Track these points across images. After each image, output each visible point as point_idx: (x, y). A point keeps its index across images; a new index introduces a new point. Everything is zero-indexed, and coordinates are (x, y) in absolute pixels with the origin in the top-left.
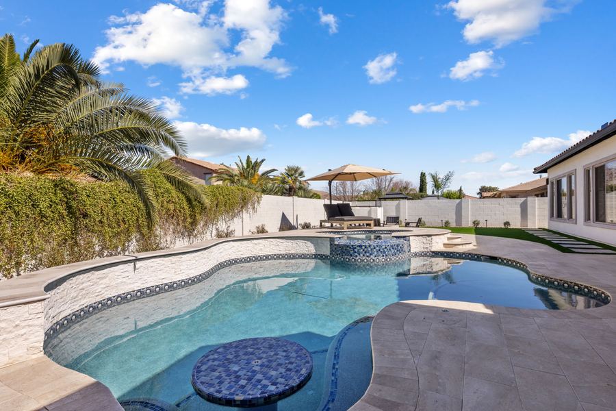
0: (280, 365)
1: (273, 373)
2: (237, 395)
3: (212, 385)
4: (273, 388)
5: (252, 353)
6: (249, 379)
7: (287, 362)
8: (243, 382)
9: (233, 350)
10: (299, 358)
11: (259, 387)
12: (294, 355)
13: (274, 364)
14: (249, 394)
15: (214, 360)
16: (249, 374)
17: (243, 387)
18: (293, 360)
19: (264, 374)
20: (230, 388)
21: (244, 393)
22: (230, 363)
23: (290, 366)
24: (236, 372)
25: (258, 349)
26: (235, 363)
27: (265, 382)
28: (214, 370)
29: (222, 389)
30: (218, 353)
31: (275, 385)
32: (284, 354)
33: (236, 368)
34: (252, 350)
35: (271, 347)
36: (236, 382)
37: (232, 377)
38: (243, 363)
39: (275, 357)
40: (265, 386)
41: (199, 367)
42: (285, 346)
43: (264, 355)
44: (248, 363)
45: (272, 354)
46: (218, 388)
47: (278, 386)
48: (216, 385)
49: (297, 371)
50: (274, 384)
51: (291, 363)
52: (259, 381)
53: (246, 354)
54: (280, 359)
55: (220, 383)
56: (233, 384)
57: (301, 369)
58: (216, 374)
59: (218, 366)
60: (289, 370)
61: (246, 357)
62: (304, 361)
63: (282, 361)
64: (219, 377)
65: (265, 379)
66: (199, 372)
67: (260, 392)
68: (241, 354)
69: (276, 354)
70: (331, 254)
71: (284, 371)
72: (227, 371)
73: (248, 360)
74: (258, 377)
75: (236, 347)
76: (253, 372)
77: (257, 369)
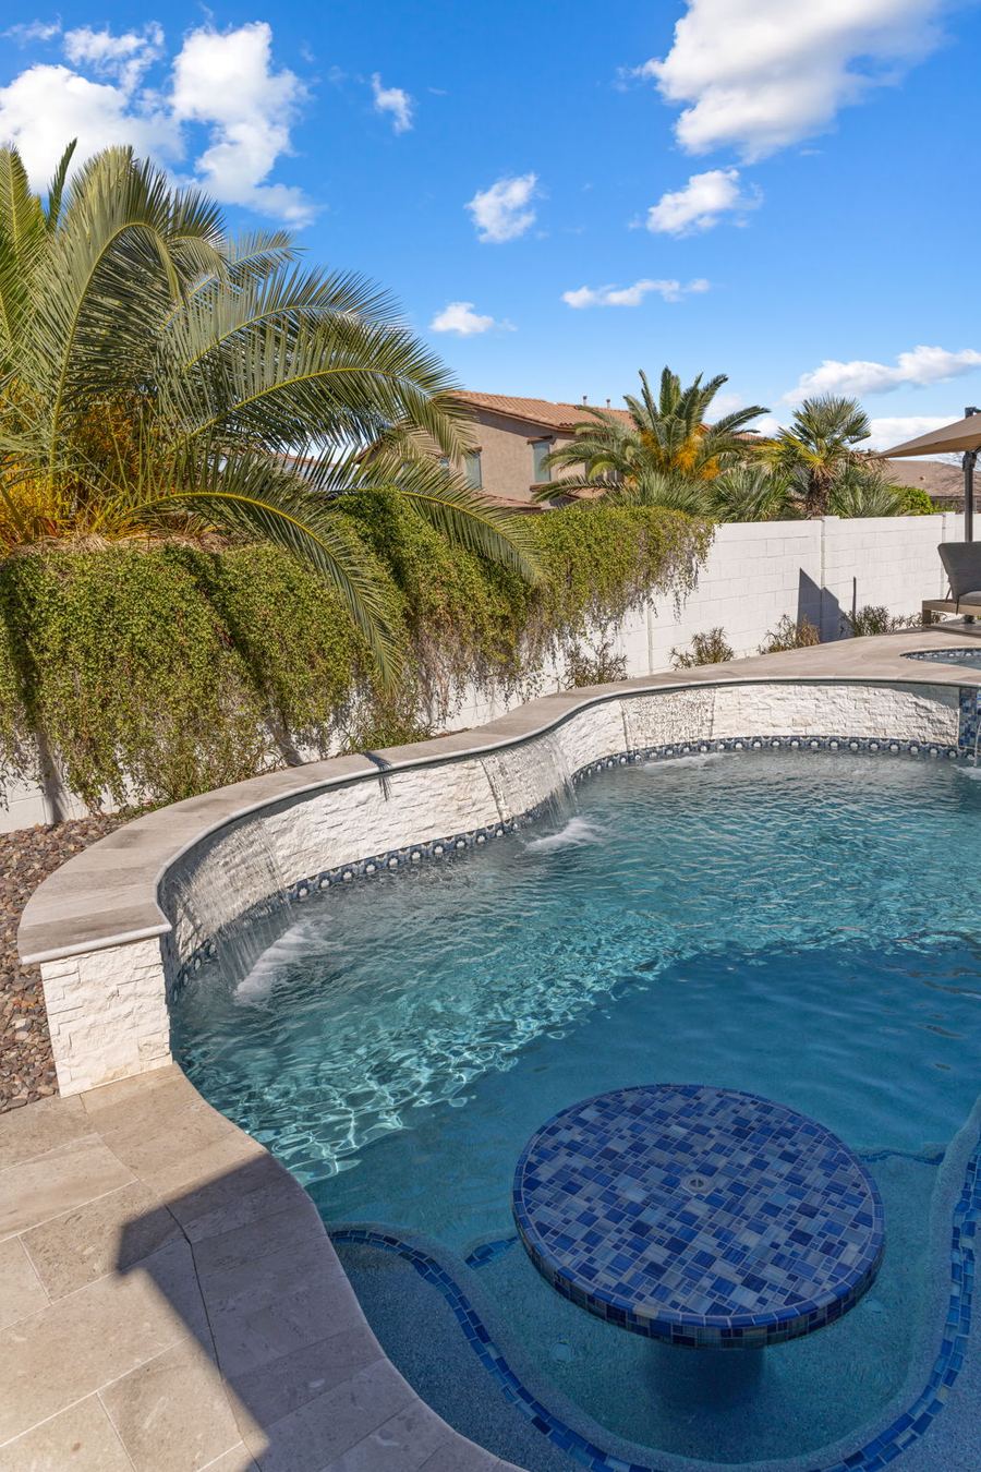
0: (771, 1209)
1: (751, 1239)
2: (640, 1297)
3: (566, 1242)
4: (747, 1298)
5: (684, 1147)
6: (677, 1246)
7: (796, 1203)
8: (656, 1253)
9: (624, 1122)
10: (834, 1197)
11: (706, 1283)
12: (816, 1177)
13: (753, 1205)
14: (675, 1305)
15: (573, 1148)
16: (676, 1224)
17: (655, 1270)
18: (815, 1200)
19: (722, 1235)
20: (617, 1266)
21: (661, 1293)
22: (618, 1170)
23: (804, 1223)
24: (636, 1209)
25: (703, 1130)
26: (635, 1173)
27: (722, 1268)
28: (572, 1188)
29: (596, 1265)
30: (582, 1122)
31: (758, 1290)
32: (786, 1168)
33: (635, 1195)
34: (683, 1131)
35: (741, 1130)
36: (639, 1248)
37: (625, 1225)
38: (656, 1176)
39: (755, 1176)
40: (722, 1286)
41: (531, 1167)
42: (788, 1134)
43: (721, 1162)
44: (671, 1183)
45: (747, 1160)
46: (584, 1257)
47: (767, 1294)
48: (581, 1246)
49: (828, 1249)
50: (753, 1283)
51: (811, 1213)
52: (706, 1260)
53: (664, 1143)
54: (771, 1185)
55: (592, 1240)
56: (627, 1252)
57: (844, 1244)
58: (578, 1203)
59: (585, 1173)
60: (801, 1237)
61: (664, 1157)
62: (852, 1211)
63: (778, 1195)
64: (587, 1218)
65: (725, 1257)
66: (532, 1184)
67: (708, 1302)
68: (650, 1140)
69: (760, 1164)
70: (961, 742)
71: (783, 1236)
72: (611, 1197)
73: (670, 1167)
74: (704, 1242)
75: (636, 1111)
76: (688, 1218)
77: (698, 1209)
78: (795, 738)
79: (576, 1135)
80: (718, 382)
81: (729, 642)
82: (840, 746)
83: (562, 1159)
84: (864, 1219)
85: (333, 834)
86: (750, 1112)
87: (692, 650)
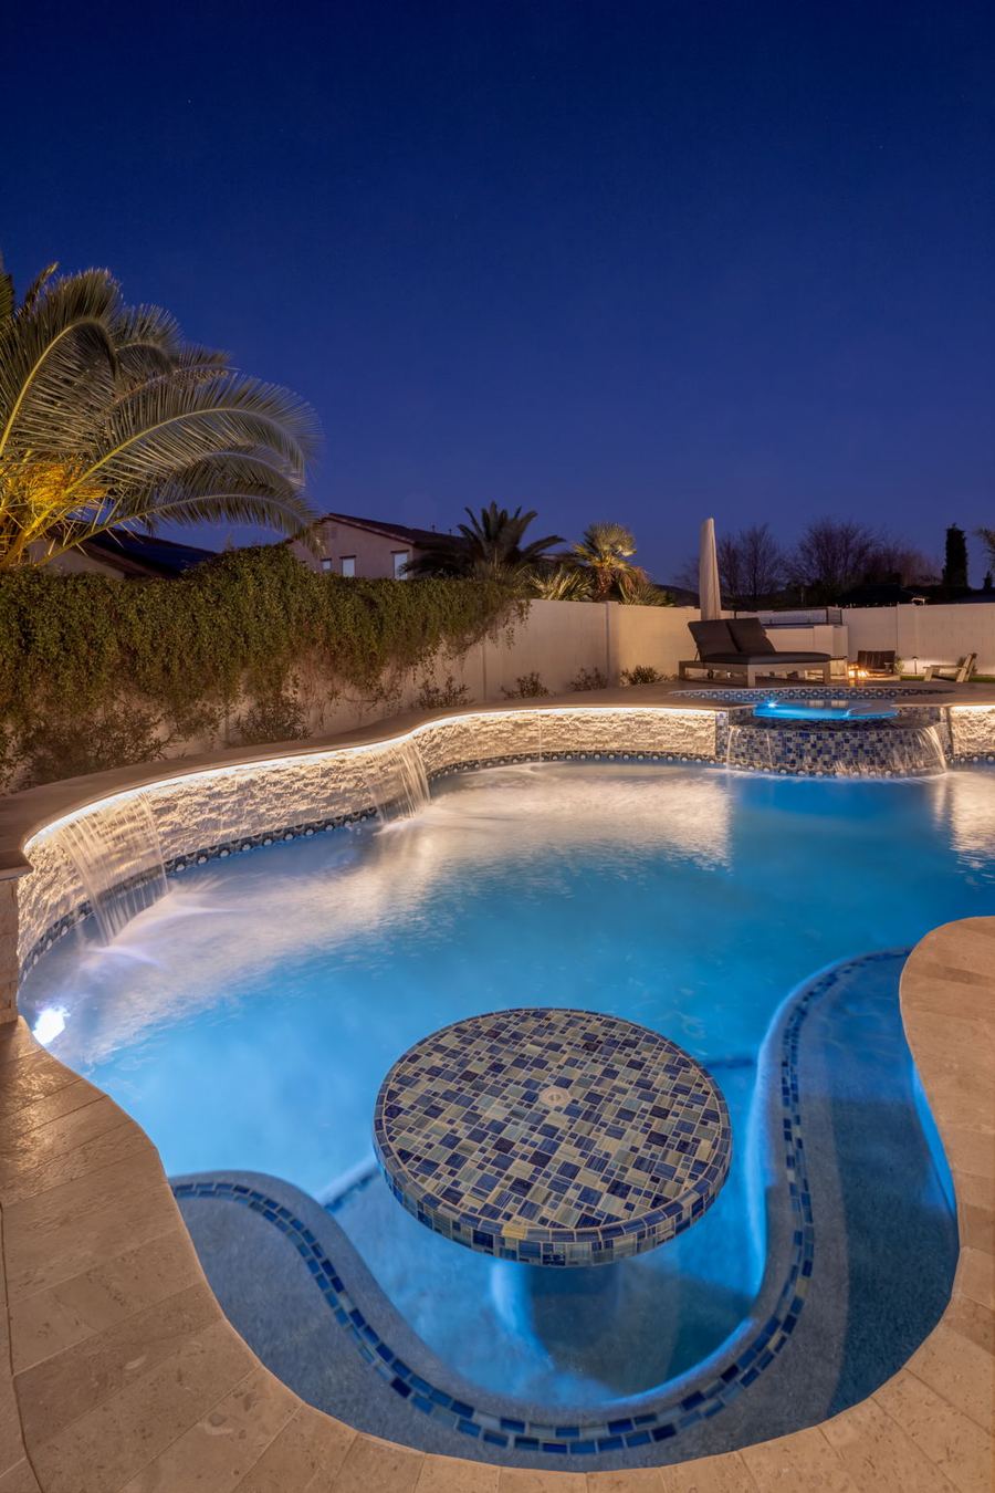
0: (626, 1115)
1: (611, 1146)
2: (508, 1217)
3: (430, 1166)
4: (614, 1206)
5: (539, 1063)
6: (540, 1160)
7: (646, 1105)
8: (520, 1169)
9: (482, 1044)
10: (680, 1097)
11: (572, 1194)
12: (661, 1080)
13: (608, 1116)
14: (543, 1221)
15: (435, 1072)
16: (537, 1137)
17: (522, 1186)
18: (664, 1102)
19: (583, 1144)
20: (486, 1184)
21: (529, 1210)
22: (479, 1090)
23: (657, 1125)
24: (498, 1127)
25: (556, 1047)
26: (495, 1092)
27: (589, 1178)
28: (435, 1112)
29: (460, 1189)
30: (442, 1049)
31: (623, 1196)
32: (636, 1075)
33: (496, 1114)
34: (537, 1049)
35: (591, 1044)
36: (504, 1164)
37: (488, 1143)
38: (514, 1093)
39: (607, 1085)
40: (588, 1195)
41: (392, 1095)
42: (628, 1043)
43: (576, 1074)
44: (531, 1098)
45: (599, 1070)
46: (447, 1181)
47: (632, 1198)
48: (443, 1168)
49: (683, 1147)
50: (618, 1189)
51: (661, 1113)
52: (570, 1170)
53: (520, 1062)
54: (624, 1092)
55: (456, 1161)
56: (490, 1170)
57: (697, 1141)
58: (440, 1126)
59: (448, 1096)
60: (658, 1139)
61: (523, 1074)
62: (700, 1110)
63: (630, 1099)
64: (450, 1141)
65: (589, 1165)
66: (394, 1112)
67: (578, 1213)
68: (507, 1060)
69: (610, 1073)
70: (717, 753)
71: (641, 1140)
72: (472, 1117)
73: (528, 1083)
74: (567, 1153)
75: (494, 1034)
76: (550, 1131)
77: (559, 1121)
78: (597, 752)
79: (437, 1060)
80: (531, 516)
81: (543, 683)
82: (630, 757)
83: (425, 1085)
84: (711, 1116)
85: (213, 815)
86: (594, 1026)
87: (517, 689)
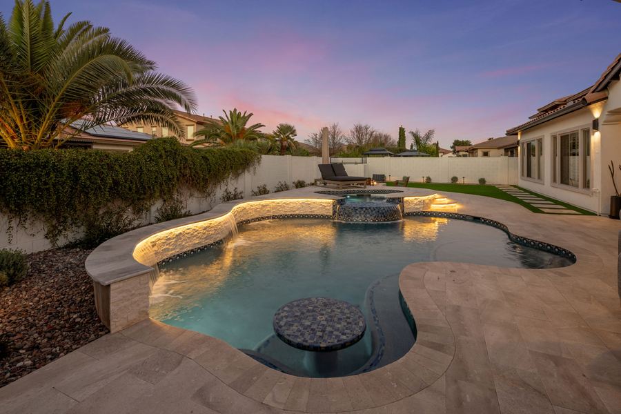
0: (340, 319)
1: (339, 326)
2: (320, 343)
3: (297, 337)
4: (344, 337)
5: (313, 311)
6: (323, 331)
7: (345, 317)
8: (319, 334)
9: (296, 309)
10: (352, 314)
11: (334, 337)
13: (336, 319)
14: (329, 343)
15: (286, 317)
16: (320, 327)
17: (321, 337)
18: (348, 316)
19: (333, 327)
20: (312, 339)
21: (325, 341)
22: (301, 319)
23: (348, 320)
24: (310, 326)
25: (316, 307)
26: (306, 318)
27: (336, 333)
28: (291, 325)
29: (306, 339)
30: (285, 311)
32: (339, 311)
33: (308, 323)
34: (312, 308)
35: (325, 305)
36: (315, 334)
37: (309, 330)
38: (310, 318)
39: (333, 314)
40: (337, 336)
42: (336, 304)
43: (324, 312)
44: (315, 319)
45: (330, 311)
46: (302, 338)
47: (348, 335)
48: (300, 336)
49: (356, 324)
50: (344, 334)
51: (348, 318)
52: (331, 332)
53: (308, 311)
54: (338, 315)
55: (302, 335)
56: (312, 335)
57: (358, 322)
58: (295, 328)
59: (292, 322)
60: (349, 323)
61: (310, 314)
62: (357, 316)
63: (340, 316)
64: (299, 331)
65: (335, 331)
67: (336, 340)
68: (305, 311)
69: (333, 311)
70: (333, 214)
71: (345, 324)
72: (302, 325)
73: (313, 316)
74: (329, 329)
75: (298, 306)
76: (323, 325)
77: (325, 323)
79: (285, 314)
83: (285, 320)
84: (360, 317)
86: (325, 301)
